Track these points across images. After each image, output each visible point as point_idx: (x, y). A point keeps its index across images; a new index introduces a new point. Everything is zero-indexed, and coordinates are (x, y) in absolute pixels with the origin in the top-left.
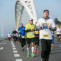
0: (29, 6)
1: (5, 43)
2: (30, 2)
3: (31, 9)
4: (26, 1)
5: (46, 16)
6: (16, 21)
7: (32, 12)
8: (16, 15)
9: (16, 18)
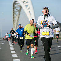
0: (27, 6)
1: (3, 43)
2: (27, 2)
3: (29, 9)
4: (23, 1)
5: (45, 14)
6: (14, 21)
7: (30, 12)
8: (13, 15)
9: (14, 18)
